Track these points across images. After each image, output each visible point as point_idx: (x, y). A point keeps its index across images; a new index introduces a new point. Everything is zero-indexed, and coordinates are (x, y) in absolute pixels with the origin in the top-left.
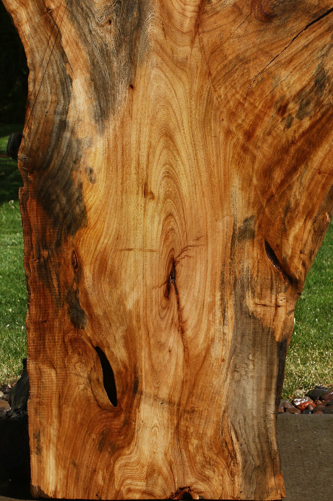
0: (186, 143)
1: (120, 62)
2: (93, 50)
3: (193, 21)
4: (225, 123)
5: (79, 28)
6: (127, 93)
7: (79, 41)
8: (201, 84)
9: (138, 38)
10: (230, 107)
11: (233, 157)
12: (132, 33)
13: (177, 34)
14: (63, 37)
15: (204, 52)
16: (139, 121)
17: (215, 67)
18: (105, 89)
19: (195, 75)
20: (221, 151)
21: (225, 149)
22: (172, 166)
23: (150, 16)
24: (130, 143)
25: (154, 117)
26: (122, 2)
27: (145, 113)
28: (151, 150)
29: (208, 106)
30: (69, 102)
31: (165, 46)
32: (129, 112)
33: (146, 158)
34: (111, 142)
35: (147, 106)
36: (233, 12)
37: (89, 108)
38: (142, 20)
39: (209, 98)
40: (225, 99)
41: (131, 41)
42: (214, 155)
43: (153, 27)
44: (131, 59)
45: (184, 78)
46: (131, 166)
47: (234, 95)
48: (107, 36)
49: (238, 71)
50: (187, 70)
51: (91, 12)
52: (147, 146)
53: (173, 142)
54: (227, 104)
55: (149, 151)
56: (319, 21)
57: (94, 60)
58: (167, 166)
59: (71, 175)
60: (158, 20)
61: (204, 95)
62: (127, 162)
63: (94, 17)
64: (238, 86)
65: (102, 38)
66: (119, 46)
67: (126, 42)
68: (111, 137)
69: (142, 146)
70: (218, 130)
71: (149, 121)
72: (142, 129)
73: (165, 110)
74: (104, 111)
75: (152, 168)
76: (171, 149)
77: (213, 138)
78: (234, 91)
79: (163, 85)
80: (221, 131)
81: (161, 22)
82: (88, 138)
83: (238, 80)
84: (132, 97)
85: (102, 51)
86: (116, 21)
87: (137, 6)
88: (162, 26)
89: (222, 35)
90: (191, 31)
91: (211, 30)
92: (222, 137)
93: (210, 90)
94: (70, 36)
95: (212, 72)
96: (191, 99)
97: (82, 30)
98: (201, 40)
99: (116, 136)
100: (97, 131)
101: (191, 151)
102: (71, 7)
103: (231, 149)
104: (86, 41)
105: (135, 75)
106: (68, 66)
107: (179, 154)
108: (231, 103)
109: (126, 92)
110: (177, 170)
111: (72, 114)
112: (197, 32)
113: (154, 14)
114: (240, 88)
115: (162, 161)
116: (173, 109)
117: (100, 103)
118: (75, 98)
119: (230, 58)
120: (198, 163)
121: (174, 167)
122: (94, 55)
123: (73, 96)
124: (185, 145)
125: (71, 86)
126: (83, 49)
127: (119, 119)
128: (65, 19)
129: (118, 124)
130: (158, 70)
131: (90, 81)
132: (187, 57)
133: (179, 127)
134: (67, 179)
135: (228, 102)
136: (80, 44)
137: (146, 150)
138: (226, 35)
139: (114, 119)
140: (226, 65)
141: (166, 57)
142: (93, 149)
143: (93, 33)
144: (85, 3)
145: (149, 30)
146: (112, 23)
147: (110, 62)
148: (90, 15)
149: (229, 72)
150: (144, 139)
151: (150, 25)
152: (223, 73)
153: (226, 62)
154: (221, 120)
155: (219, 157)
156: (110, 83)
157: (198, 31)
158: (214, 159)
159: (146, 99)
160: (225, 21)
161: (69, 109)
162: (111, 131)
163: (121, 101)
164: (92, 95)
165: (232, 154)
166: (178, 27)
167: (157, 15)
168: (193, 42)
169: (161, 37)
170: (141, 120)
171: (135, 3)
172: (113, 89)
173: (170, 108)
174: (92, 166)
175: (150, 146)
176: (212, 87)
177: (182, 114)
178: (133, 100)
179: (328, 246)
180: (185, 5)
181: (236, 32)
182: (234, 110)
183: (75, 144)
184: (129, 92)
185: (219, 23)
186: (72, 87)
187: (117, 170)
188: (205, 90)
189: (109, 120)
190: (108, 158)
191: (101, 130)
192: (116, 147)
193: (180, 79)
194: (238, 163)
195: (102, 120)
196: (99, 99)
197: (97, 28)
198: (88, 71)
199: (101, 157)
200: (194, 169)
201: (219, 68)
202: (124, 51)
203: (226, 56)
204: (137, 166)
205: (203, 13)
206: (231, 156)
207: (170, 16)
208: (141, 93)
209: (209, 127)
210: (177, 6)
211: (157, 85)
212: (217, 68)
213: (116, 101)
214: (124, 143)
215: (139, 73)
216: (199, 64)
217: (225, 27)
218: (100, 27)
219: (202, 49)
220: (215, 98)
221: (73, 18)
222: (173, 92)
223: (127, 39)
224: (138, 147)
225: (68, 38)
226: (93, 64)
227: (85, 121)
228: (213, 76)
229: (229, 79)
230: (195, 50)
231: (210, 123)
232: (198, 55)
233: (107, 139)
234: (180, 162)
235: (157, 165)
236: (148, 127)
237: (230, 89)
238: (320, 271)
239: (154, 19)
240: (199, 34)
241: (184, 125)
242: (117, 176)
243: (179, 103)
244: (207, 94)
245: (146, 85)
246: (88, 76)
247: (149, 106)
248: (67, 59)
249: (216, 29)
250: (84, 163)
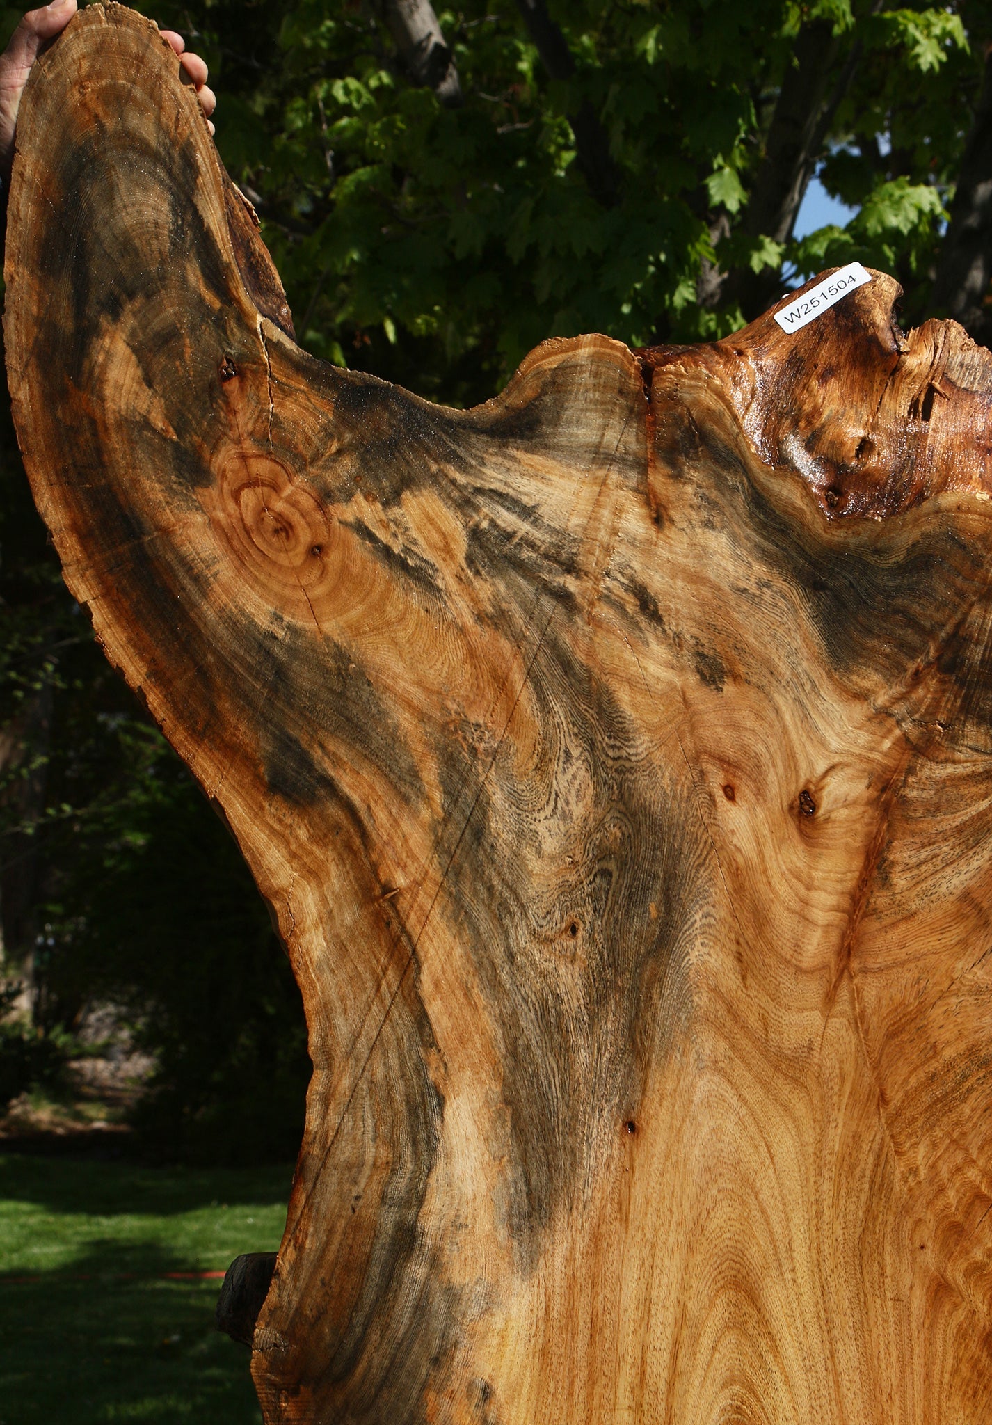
0: (801, 1313)
1: (599, 1050)
2: (514, 1012)
3: (834, 938)
4: (930, 1258)
5: (478, 944)
6: (616, 1145)
7: (474, 982)
8: (854, 1128)
9: (658, 979)
10: (947, 1206)
11: (955, 1372)
12: (640, 964)
13: (781, 972)
14: (425, 970)
15: (867, 1032)
16: (649, 1236)
17: (900, 1079)
18: (546, 1132)
19: (835, 1099)
20: (917, 1350)
21: (930, 1343)
22: (751, 1389)
23: (697, 917)
24: (617, 1306)
25: (698, 1227)
26: (615, 874)
27: (670, 1210)
28: (685, 1333)
29: (875, 1200)
30: (430, 1168)
31: (741, 1006)
32: (620, 1204)
33: (665, 1358)
34: (557, 1299)
35: (677, 1189)
36: (959, 917)
37: (490, 1188)
38: (675, 928)
39: (880, 1174)
40: (931, 1181)
41: (635, 988)
42: (893, 1359)
43: (706, 950)
44: (634, 1042)
45: (800, 1107)
46: (616, 1384)
47: (959, 1169)
48: (562, 970)
49: (975, 1094)
50: (811, 1083)
51: (517, 898)
52: (671, 1320)
53: (759, 1311)
54: (936, 1196)
55: (679, 1334)
57: (516, 1039)
58: (736, 1388)
59: (421, 1403)
60: (724, 930)
61: (862, 1165)
62: (605, 1367)
63: (525, 912)
64: (974, 1142)
65: (546, 977)
66: (597, 1002)
67: (621, 990)
68: (559, 1284)
69: (657, 1317)
70: (907, 1279)
71: (681, 1238)
72: (658, 1262)
73: (736, 1205)
74: (540, 1200)
75: (686, 1392)
76: (751, 1332)
77: (891, 1303)
78: (959, 1157)
79: (730, 1126)
80: (917, 1282)
81: (733, 936)
82: (483, 1283)
83: (975, 1125)
84: (632, 1160)
85: (543, 1013)
86: (592, 929)
87: (659, 885)
88: (734, 947)
89: (923, 983)
90: (825, 967)
91: (889, 968)
92: (918, 1302)
93: (881, 1149)
94: (447, 967)
95: (889, 1094)
96: (820, 1174)
97: (486, 949)
98: (856, 996)
99: (572, 1283)
100: (511, 1264)
101: (816, 1343)
102: (456, 883)
103: (949, 1343)
104: (495, 984)
105: (644, 1091)
106: (433, 1057)
107: (775, 1350)
108: (952, 1196)
109: (612, 1142)
110: (767, 1403)
111: (438, 1206)
112: (843, 971)
113: (713, 911)
114: (981, 1149)
115: (721, 1369)
116: (759, 1202)
117: (527, 1175)
118: (449, 1156)
119: (949, 1053)
120: (837, 1383)
121: (759, 1390)
122: (517, 1024)
123: (445, 1148)
124: (798, 1322)
125: (438, 1119)
126: (485, 1008)
127: (586, 1225)
128: (436, 918)
129: (582, 1242)
130: (717, 1078)
131: (499, 1105)
132: (811, 1043)
133: (778, 1260)
134: (406, 1415)
135: (942, 1190)
136: (476, 991)
137: (669, 1331)
138: (935, 984)
139: (571, 1225)
140: (934, 1075)
141: (744, 1041)
142: (498, 1322)
143: (519, 959)
144: (499, 874)
145: (693, 957)
146: (581, 933)
147: (568, 1049)
148: (514, 908)
149: (946, 1096)
150: (665, 1294)
151: (697, 943)
152: (926, 1099)
153: (934, 1065)
154: (917, 1245)
155: (908, 1370)
156: (564, 1113)
157: (846, 967)
158: (890, 1374)
159: (675, 1167)
160: (933, 942)
161: (429, 1192)
162: (558, 1263)
163: (593, 1172)
164: (506, 1149)
165: (950, 1361)
166: (787, 952)
167: (722, 913)
168: (830, 999)
169: (730, 981)
170: (656, 1232)
171: (655, 877)
172: (573, 1131)
173: (751, 1200)
174: (490, 1376)
175: (682, 1320)
176: (888, 1139)
177: (788, 1220)
178: (632, 1168)
180: (808, 888)
181: (970, 976)
182: (959, 1218)
183: (439, 1303)
184: (623, 1144)
185: (917, 946)
186: (442, 1121)
187: (571, 1394)
188: (866, 1147)
189: (553, 1229)
190: (545, 1353)
191: (526, 1260)
192: (570, 1316)
193: (786, 1109)
194: (970, 1392)
195: (531, 1228)
196: (524, 1160)
197: (533, 947)
198: (496, 1075)
199: (521, 1348)
200: (824, 1401)
201: (913, 1081)
202: (611, 1017)
203: (934, 1047)
204: (637, 1381)
205: (866, 915)
206: (948, 1368)
207: (760, 919)
208: (660, 1147)
209: (876, 1268)
210: (783, 890)
211: (712, 1124)
212: (906, 1081)
213: (581, 1171)
214: (600, 1306)
215: (657, 1086)
216: (849, 1067)
217: (932, 959)
218: (541, 942)
219: (859, 1021)
220: (898, 1175)
221: (460, 916)
222: (763, 1148)
223: (624, 981)
224: (642, 1319)
225: (440, 973)
226: (513, 1053)
227: (477, 1230)
228: (892, 1106)
229: (945, 1120)
230: (837, 1022)
231: (881, 1254)
232: (847, 1039)
233: (542, 1291)
234: (778, 1378)
235: (703, 1382)
236: (677, 1256)
237: (947, 1149)
239: (710, 925)
240: (851, 978)
241: (795, 1254)
242: (570, 1414)
243: (781, 1184)
244: (871, 1160)
245: (677, 1123)
246: (496, 1088)
247: (683, 1190)
248: (432, 1034)
249: (903, 964)
250: (466, 1365)
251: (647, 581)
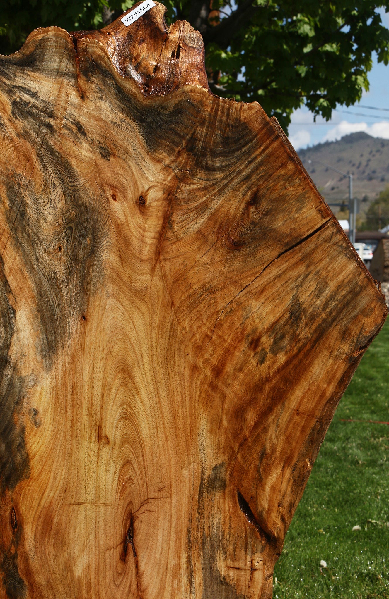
0: (147, 379)
1: (71, 291)
2: (40, 279)
3: (154, 248)
4: (190, 358)
5: (25, 255)
6: (79, 325)
7: (24, 269)
8: (163, 315)
9: (91, 265)
10: (196, 340)
11: (200, 396)
12: (85, 260)
13: (135, 261)
14: (6, 265)
15: (166, 281)
16: (92, 356)
17: (178, 297)
18: (53, 321)
19: (156, 305)
20: (187, 389)
21: (191, 387)
22: (130, 406)
23: (105, 243)
24: (81, 380)
25: (109, 352)
26: (74, 228)
27: (99, 346)
28: (106, 388)
29: (171, 339)
30: (11, 336)
31: (122, 274)
32: (81, 345)
33: (99, 398)
34: (60, 379)
35: (101, 339)
36: (197, 239)
37: (34, 342)
38: (97, 247)
39: (172, 330)
40: (190, 332)
41: (83, 269)
42: (179, 393)
43: (108, 254)
44: (84, 288)
45: (144, 309)
46: (82, 407)
47: (200, 327)
48: (56, 264)
49: (205, 301)
50: (147, 300)
51: (39, 238)
52: (101, 384)
53: (132, 379)
54: (192, 337)
55: (104, 389)
56: (291, 251)
57: (41, 289)
58: (125, 406)
59: (12, 417)
60: (115, 247)
61: (166, 327)
62: (78, 402)
63: (42, 243)
64: (205, 317)
65: (51, 266)
66: (70, 274)
67: (78, 270)
68: (60, 374)
69: (96, 383)
70: (183, 366)
71: (104, 356)
72: (95, 365)
73: (123, 343)
74: (52, 345)
75: (107, 408)
76: (129, 387)
77: (177, 374)
78: (200, 323)
79: (119, 316)
80: (186, 366)
81: (117, 249)
82: (33, 375)
83: (205, 311)
84: (85, 330)
85: (50, 279)
86: (67, 248)
87: (90, 232)
88: (118, 253)
89: (186, 263)
90: (151, 259)
91: (173, 258)
92: (187, 373)
93: (173, 322)
94: (14, 264)
95: (175, 302)
96: (152, 331)
97: (28, 257)
98: (162, 268)
99: (65, 373)
100: (43, 368)
101: (152, 389)
102: (16, 233)
103: (198, 386)
104: (32, 270)
105: (88, 305)
106: (11, 296)
107: (138, 392)
108: (198, 336)
109: (77, 324)
110: (136, 410)
111: (15, 349)
112: (157, 260)
113: (110, 240)
114: (207, 319)
115: (119, 400)
116: (131, 342)
117: (47, 336)
118: (18, 331)
119: (195, 287)
120: (160, 402)
121: (133, 406)
122: (41, 283)
123: (16, 328)
124: (146, 383)
125: (14, 318)
126: (29, 278)
127: (69, 353)
128: (9, 246)
129: (68, 359)
130: (114, 300)
131: (36, 313)
132: (147, 286)
133: (138, 362)
134: (7, 422)
135: (194, 335)
136: (25, 272)
137: (100, 388)
138: (190, 263)
139: (64, 354)
140: (190, 295)
141: (123, 286)
142: (39, 388)
143: (41, 260)
144: (31, 229)
145: (104, 257)
146: (63, 250)
147: (60, 292)
148: (38, 242)
149: (194, 302)
150: (99, 376)
151: (105, 252)
152: (188, 303)
153: (190, 292)
154: (186, 354)
155: (184, 396)
156: (60, 314)
157: (158, 258)
158: (178, 398)
159: (100, 331)
160: (189, 248)
161: (11, 344)
162: (60, 367)
163: (71, 334)
164: (39, 328)
165: (198, 392)
166: (137, 254)
167: (113, 241)
168: (153, 270)
169: (117, 265)
170: (94, 354)
171: (89, 229)
172: (63, 320)
173: (128, 341)
174: (37, 407)
175: (105, 384)
176: (175, 318)
177: (141, 348)
178: (85, 332)
179: (313, 489)
180: (144, 231)
181: (202, 260)
182: (200, 344)
183: (17, 383)
184: (81, 324)
185: (182, 250)
186: (15, 319)
187: (66, 412)
188: (167, 321)
189: (57, 355)
190: (56, 398)
191: (48, 366)
192: (65, 385)
193: (139, 309)
194: (205, 402)
195: (49, 355)
196: (46, 332)
197: (46, 256)
198: (34, 302)
199: (47, 397)
200: (155, 409)
201: (183, 297)
202: (75, 280)
203: (190, 285)
204: (90, 406)
205: (164, 240)
206: (198, 394)
207: (127, 243)
208: (95, 325)
209: (172, 362)
210: (135, 232)
211: (113, 316)
212: (181, 297)
213: (66, 334)
214: (75, 381)
215: (93, 303)
216: (161, 294)
217: (188, 254)
218: (48, 254)
219: (164, 277)
220: (179, 330)
221: (18, 245)
222: (131, 323)
223: (79, 267)
224: (91, 385)
225: (11, 266)
226: (40, 294)
227: (30, 357)
228: (176, 306)
229: (195, 310)
230: (156, 278)
231: (174, 358)
232: (160, 284)
233: (54, 377)
234: (139, 402)
235: (113, 405)
236: (102, 362)
237: (195, 320)
238: (305, 519)
239: (109, 246)
240: (160, 262)
241: (144, 359)
242: (66, 418)
243: (138, 336)
244: (169, 325)
245: (100, 316)
246: (34, 306)
247: (103, 339)
248: (10, 288)
249: (178, 256)
250: (28, 404)
251: (80, 120)
